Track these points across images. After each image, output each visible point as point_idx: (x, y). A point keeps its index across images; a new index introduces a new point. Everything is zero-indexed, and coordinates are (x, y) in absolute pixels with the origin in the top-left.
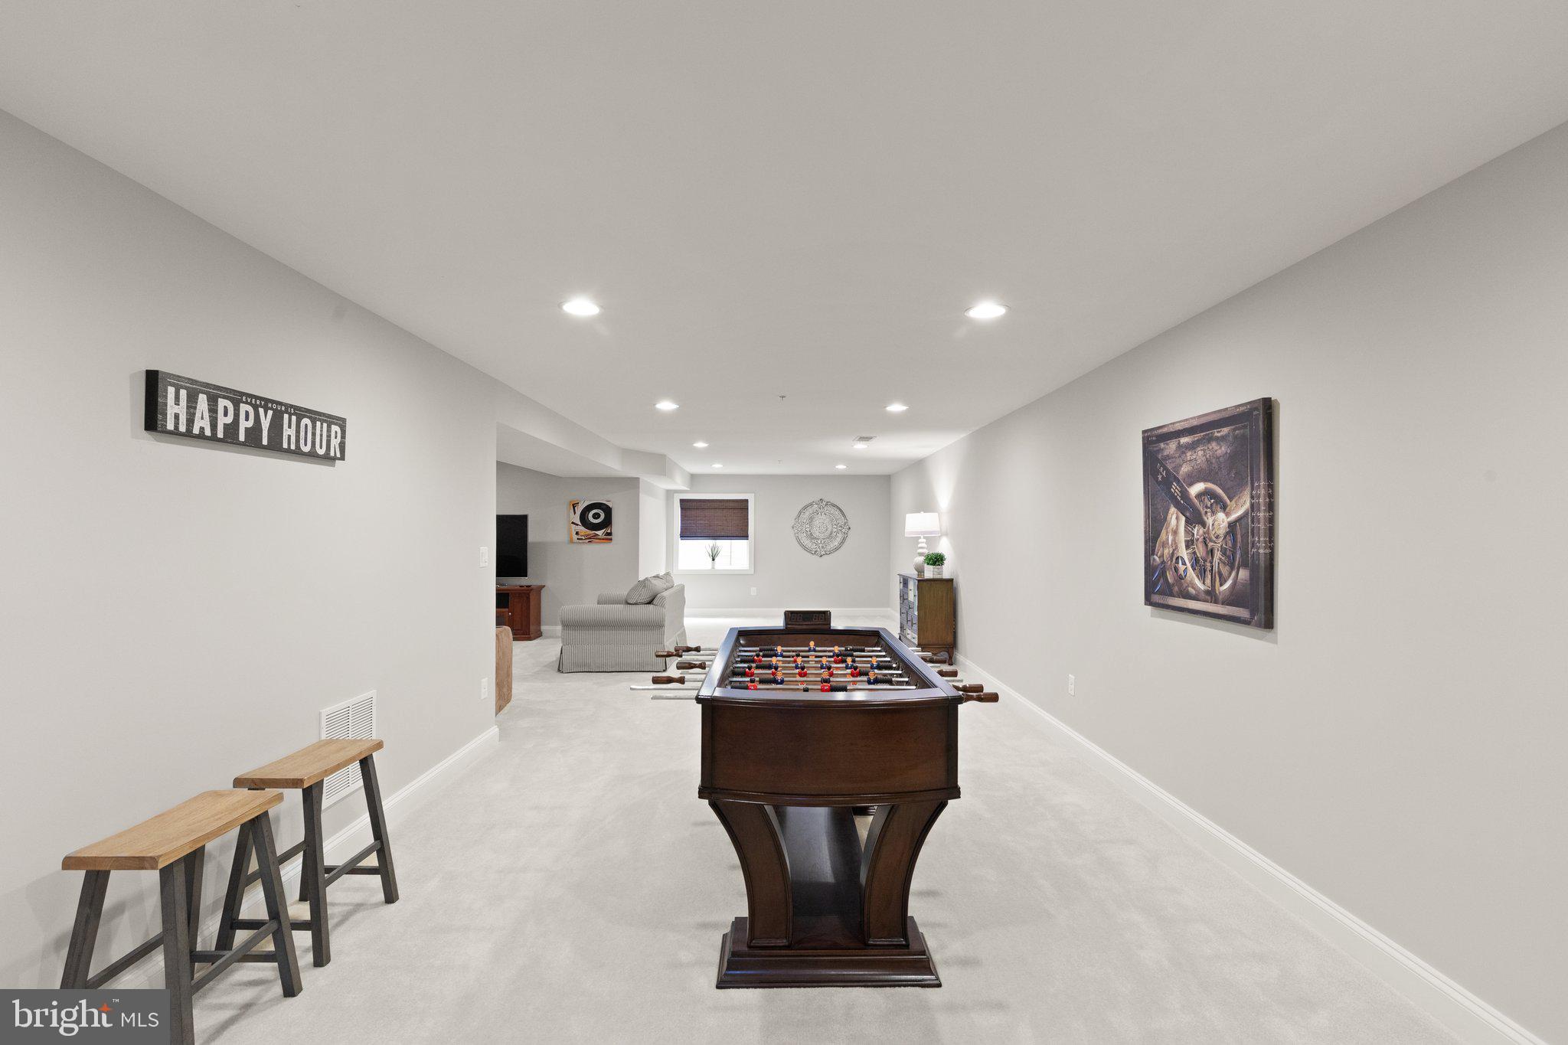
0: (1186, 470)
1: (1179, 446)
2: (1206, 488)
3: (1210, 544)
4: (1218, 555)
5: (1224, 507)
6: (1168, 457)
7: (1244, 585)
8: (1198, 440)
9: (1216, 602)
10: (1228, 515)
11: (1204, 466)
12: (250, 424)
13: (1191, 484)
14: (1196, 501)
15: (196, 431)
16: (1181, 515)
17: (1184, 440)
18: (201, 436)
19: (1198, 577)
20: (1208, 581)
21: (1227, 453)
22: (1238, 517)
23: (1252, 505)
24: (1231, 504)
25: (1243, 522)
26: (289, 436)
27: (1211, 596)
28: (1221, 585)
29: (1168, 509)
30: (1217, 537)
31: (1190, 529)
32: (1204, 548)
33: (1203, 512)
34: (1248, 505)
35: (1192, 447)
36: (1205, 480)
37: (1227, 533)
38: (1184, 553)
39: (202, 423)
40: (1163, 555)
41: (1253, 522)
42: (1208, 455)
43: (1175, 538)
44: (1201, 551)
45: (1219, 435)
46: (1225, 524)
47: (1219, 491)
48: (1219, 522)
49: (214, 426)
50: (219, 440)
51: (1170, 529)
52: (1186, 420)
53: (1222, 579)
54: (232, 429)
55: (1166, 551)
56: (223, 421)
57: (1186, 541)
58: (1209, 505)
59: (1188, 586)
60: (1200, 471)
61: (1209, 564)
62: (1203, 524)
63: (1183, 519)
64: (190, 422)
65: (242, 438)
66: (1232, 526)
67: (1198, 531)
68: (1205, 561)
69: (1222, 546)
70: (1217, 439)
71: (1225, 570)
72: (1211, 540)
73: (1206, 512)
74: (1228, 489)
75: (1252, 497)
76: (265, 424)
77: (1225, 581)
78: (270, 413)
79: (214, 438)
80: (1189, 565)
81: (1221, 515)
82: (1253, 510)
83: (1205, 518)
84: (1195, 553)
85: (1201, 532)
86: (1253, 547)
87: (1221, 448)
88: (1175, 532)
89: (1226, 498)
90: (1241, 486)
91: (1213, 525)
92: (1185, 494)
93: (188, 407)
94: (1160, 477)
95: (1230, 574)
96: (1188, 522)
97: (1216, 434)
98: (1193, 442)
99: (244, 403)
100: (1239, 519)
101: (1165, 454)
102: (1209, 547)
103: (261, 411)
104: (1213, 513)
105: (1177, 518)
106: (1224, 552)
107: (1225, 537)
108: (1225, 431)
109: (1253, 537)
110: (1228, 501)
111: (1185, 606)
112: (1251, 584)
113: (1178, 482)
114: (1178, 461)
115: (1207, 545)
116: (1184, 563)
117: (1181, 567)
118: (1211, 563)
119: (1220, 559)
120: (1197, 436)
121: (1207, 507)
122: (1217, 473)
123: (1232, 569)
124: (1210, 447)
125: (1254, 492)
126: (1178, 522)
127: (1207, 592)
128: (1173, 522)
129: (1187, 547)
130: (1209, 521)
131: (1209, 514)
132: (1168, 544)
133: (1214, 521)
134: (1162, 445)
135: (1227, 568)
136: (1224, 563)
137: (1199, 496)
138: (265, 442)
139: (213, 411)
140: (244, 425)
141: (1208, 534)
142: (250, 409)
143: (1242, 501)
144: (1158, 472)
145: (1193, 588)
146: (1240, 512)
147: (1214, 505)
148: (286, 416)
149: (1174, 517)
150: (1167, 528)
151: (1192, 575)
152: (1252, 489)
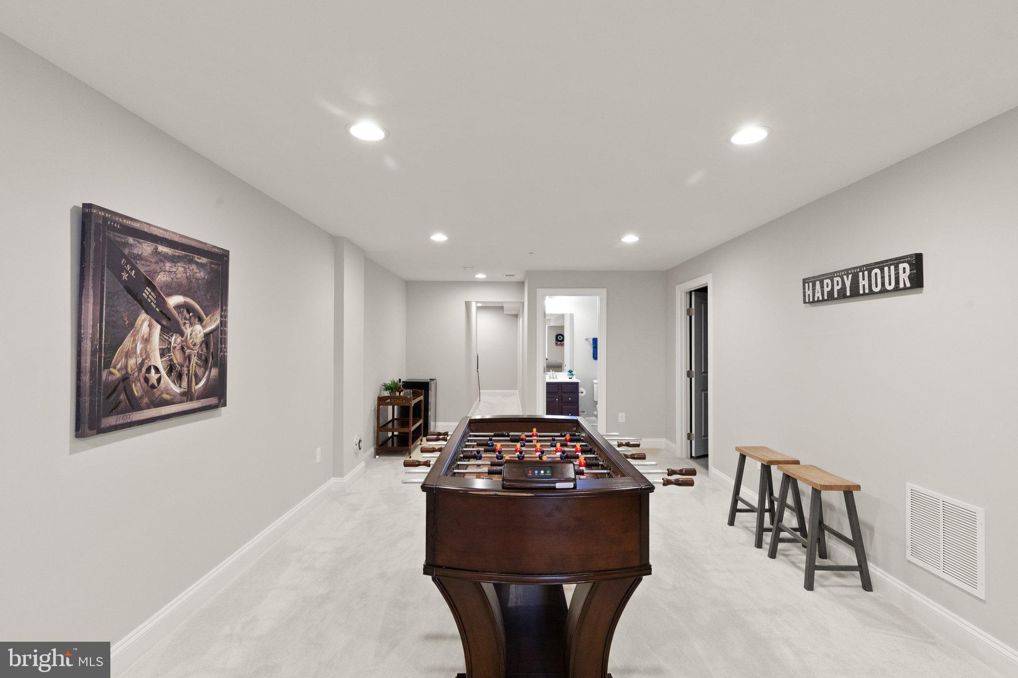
0: (164, 279)
1: (156, 252)
2: (185, 302)
3: (188, 351)
4: (194, 360)
5: (201, 320)
6: (139, 257)
7: (214, 380)
8: (179, 257)
9: (192, 400)
10: (204, 327)
11: (185, 282)
12: (840, 287)
13: (170, 295)
14: (174, 312)
15: (816, 299)
16: (154, 323)
17: (162, 249)
18: (819, 301)
19: (174, 382)
20: (185, 384)
21: (204, 278)
22: (212, 329)
23: (221, 322)
24: (207, 319)
25: (215, 333)
26: (864, 285)
27: (188, 395)
28: (197, 384)
29: (138, 315)
30: (195, 345)
31: (167, 338)
32: (182, 355)
33: (181, 322)
34: (218, 322)
35: (174, 260)
36: (184, 294)
37: (203, 342)
38: (157, 361)
39: (818, 295)
40: (126, 367)
41: (221, 334)
42: (188, 274)
43: (146, 346)
44: (177, 357)
45: (199, 261)
46: (202, 335)
47: (197, 307)
48: (197, 332)
49: (823, 294)
50: (826, 300)
51: (139, 337)
52: (167, 231)
53: (198, 379)
54: (831, 293)
55: (132, 362)
56: (826, 290)
57: (160, 349)
58: (188, 317)
59: (162, 393)
60: (180, 285)
61: (185, 369)
62: (182, 334)
63: (158, 327)
64: (814, 296)
65: (836, 296)
66: (207, 335)
67: (175, 340)
68: (182, 366)
69: (198, 352)
70: (197, 263)
71: (200, 372)
72: (188, 348)
73: (185, 324)
74: (205, 307)
75: (221, 317)
76: (848, 284)
77: (200, 380)
78: (850, 276)
79: (823, 300)
80: (163, 373)
81: (198, 327)
82: (221, 326)
83: (184, 328)
84: (171, 360)
85: (179, 339)
86: (221, 352)
87: (200, 272)
88: (147, 341)
89: (203, 314)
90: (215, 306)
91: (191, 334)
92: (161, 302)
93: (813, 290)
94: (125, 276)
95: (204, 373)
96: (165, 330)
97: (196, 259)
98: (174, 256)
99: (836, 277)
100: (212, 332)
101: (135, 252)
102: (187, 354)
103: (845, 277)
104: (191, 324)
105: (150, 326)
106: (199, 356)
107: (201, 345)
108: (204, 260)
109: (221, 345)
110: (204, 317)
111: (158, 415)
112: (219, 377)
113: (153, 288)
114: (153, 266)
115: (184, 352)
116: (157, 370)
117: (153, 376)
118: (188, 367)
119: (197, 363)
120: (178, 253)
121: (185, 319)
122: (196, 292)
123: (206, 369)
124: (191, 268)
125: (223, 313)
126: (150, 330)
127: (183, 394)
128: (145, 329)
129: (162, 355)
130: (188, 331)
131: (188, 325)
132: (136, 353)
133: (192, 331)
134: (131, 240)
135: (203, 369)
136: (200, 366)
137: (178, 307)
138: (848, 294)
139: (822, 287)
140: (836, 288)
141: (186, 342)
142: (839, 279)
143: (214, 318)
144: (123, 269)
145: (167, 394)
146: (213, 326)
147: (193, 318)
148: (861, 274)
149: (146, 324)
150: (134, 336)
151: (167, 382)
152: (222, 311)
